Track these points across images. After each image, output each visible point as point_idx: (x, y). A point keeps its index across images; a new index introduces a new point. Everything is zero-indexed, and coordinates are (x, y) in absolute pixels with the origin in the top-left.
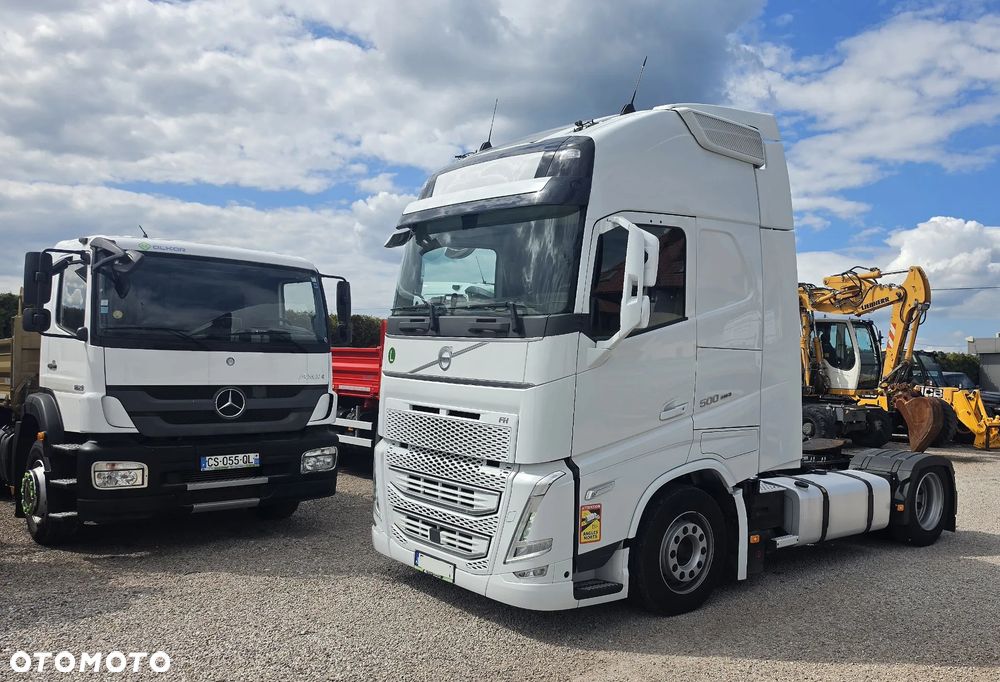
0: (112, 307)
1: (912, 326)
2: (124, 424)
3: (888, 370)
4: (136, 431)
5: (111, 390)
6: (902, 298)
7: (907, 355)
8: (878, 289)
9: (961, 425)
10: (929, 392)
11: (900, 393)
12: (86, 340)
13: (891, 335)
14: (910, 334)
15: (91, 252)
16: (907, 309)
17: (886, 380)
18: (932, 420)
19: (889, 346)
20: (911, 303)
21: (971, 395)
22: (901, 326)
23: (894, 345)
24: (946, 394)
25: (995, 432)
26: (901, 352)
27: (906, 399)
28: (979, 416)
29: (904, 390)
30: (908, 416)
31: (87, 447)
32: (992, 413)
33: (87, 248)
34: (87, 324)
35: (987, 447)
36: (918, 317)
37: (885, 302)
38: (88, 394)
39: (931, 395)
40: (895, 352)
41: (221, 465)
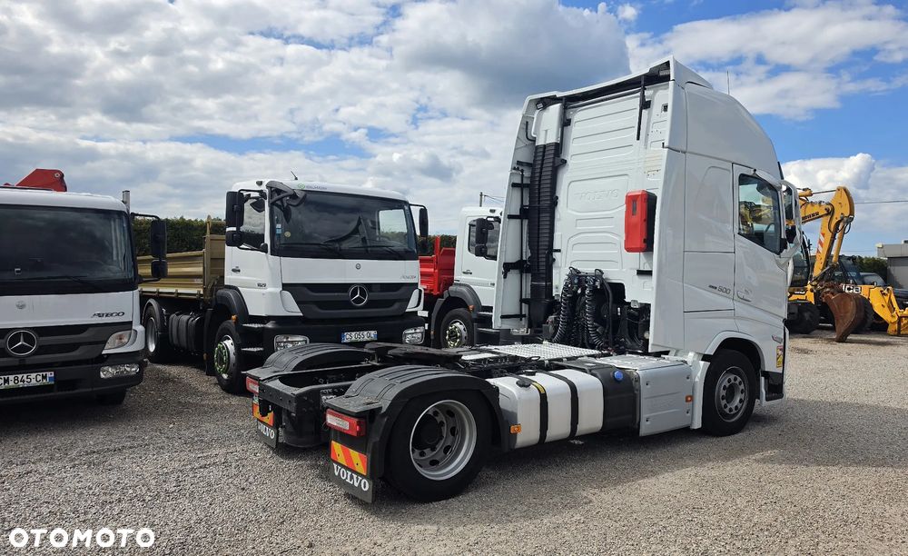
0: (284, 229)
1: (838, 235)
2: (293, 309)
3: (817, 272)
4: (301, 314)
5: (286, 287)
6: (830, 212)
7: (834, 259)
8: (809, 206)
9: (877, 316)
10: (849, 289)
11: (828, 290)
12: (266, 252)
13: (820, 242)
14: (836, 242)
15: (267, 191)
16: (834, 221)
17: (816, 280)
18: (854, 311)
19: (818, 251)
20: (837, 216)
21: (885, 292)
22: (829, 235)
23: (823, 251)
24: (864, 291)
25: (905, 321)
26: (829, 256)
27: (833, 294)
28: (891, 308)
29: (832, 287)
30: (834, 307)
31: (269, 325)
32: (903, 306)
33: (263, 188)
34: (267, 240)
35: (898, 334)
36: (844, 228)
37: (815, 216)
38: (270, 289)
39: (851, 291)
40: (824, 257)
41: (353, 338)
